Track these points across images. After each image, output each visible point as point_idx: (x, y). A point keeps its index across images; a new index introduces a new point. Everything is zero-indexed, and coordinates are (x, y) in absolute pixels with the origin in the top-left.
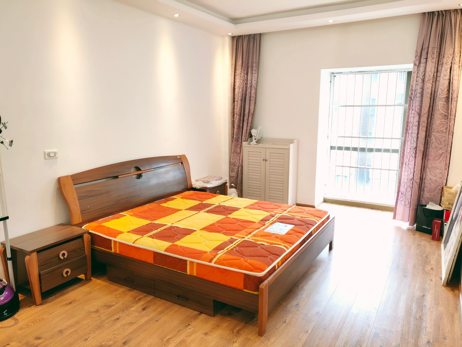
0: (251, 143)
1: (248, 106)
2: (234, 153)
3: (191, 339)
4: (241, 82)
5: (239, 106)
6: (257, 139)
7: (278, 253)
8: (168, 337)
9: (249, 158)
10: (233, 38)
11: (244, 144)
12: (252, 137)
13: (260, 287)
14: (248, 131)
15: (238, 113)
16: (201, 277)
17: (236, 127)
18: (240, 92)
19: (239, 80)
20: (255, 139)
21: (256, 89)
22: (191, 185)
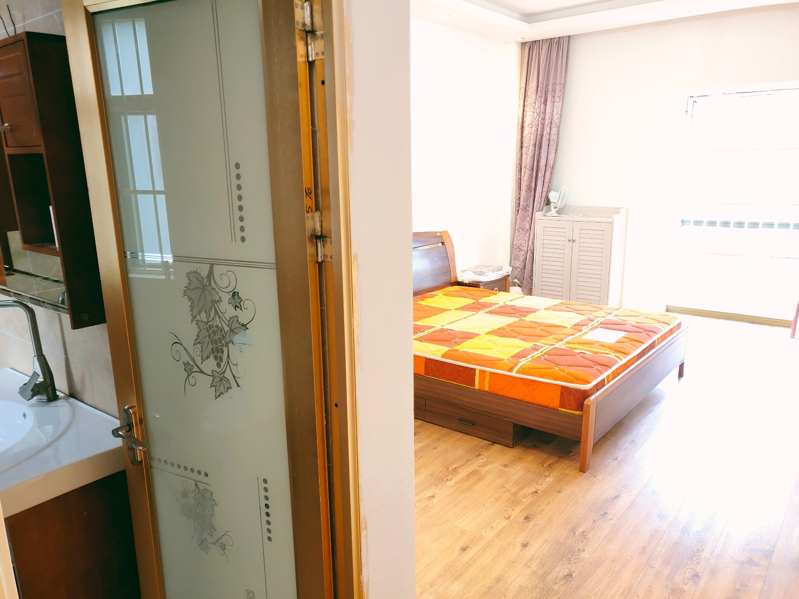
0: (549, 214)
1: (546, 155)
2: (520, 230)
3: (486, 469)
4: (534, 117)
5: (530, 154)
6: (558, 207)
7: (608, 364)
8: (455, 466)
9: (546, 237)
10: (523, 44)
11: (538, 215)
12: (549, 205)
13: (585, 403)
14: (544, 194)
15: (528, 166)
16: (496, 392)
17: (524, 187)
18: (532, 133)
19: (531, 113)
20: (555, 208)
21: (559, 127)
22: (456, 278)
